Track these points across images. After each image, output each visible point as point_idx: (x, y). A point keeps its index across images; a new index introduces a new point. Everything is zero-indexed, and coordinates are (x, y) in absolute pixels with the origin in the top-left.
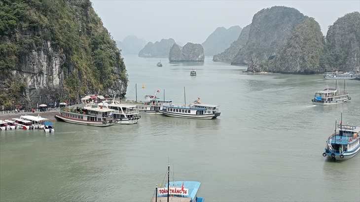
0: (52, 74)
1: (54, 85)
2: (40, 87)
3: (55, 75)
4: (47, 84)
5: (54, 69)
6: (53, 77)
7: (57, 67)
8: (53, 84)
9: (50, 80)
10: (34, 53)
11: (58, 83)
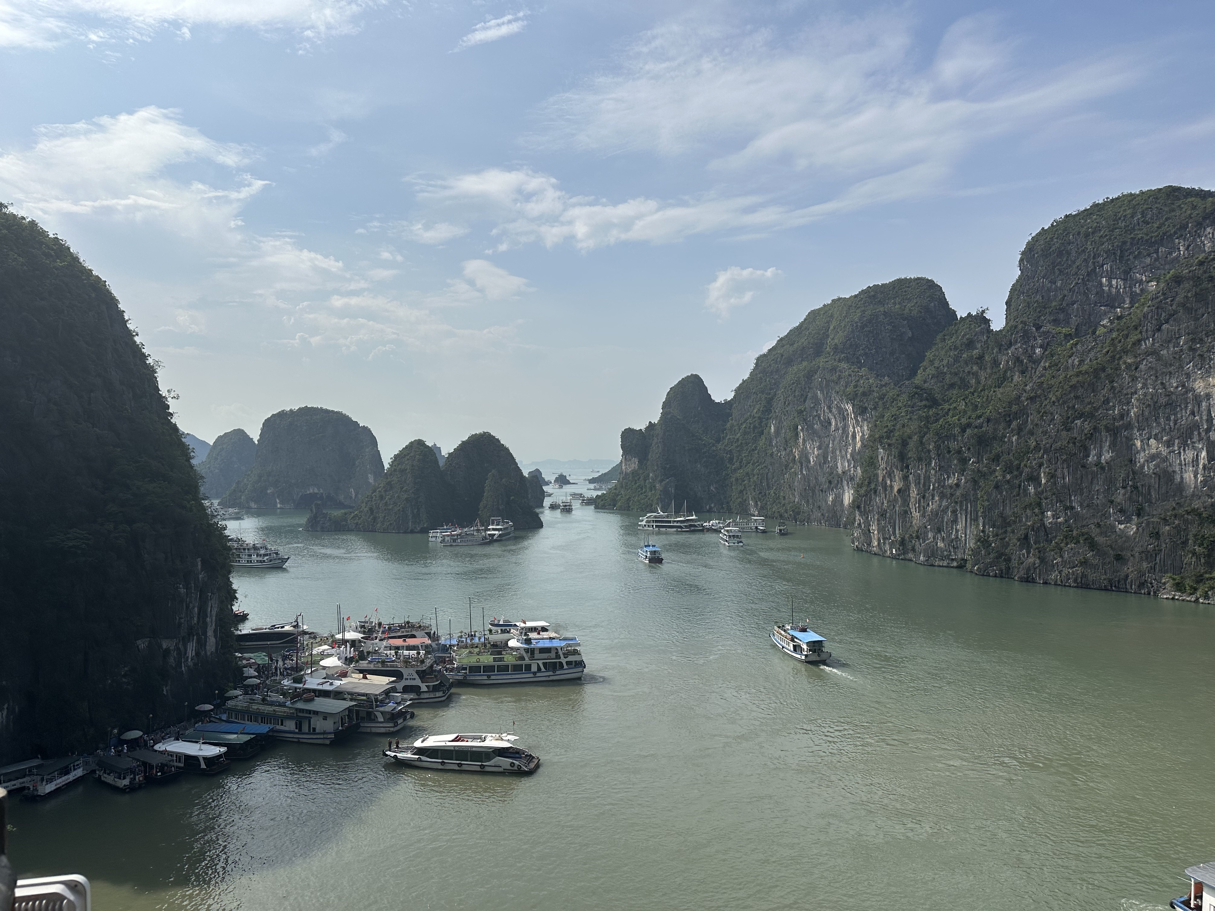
0: (205, 633)
1: (209, 653)
2: (188, 667)
3: (210, 633)
4: (197, 654)
5: (208, 619)
6: (206, 637)
7: (214, 613)
8: (206, 652)
9: (201, 644)
10: (183, 591)
11: (213, 649)
